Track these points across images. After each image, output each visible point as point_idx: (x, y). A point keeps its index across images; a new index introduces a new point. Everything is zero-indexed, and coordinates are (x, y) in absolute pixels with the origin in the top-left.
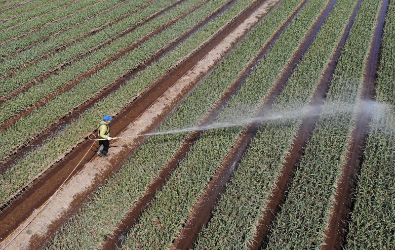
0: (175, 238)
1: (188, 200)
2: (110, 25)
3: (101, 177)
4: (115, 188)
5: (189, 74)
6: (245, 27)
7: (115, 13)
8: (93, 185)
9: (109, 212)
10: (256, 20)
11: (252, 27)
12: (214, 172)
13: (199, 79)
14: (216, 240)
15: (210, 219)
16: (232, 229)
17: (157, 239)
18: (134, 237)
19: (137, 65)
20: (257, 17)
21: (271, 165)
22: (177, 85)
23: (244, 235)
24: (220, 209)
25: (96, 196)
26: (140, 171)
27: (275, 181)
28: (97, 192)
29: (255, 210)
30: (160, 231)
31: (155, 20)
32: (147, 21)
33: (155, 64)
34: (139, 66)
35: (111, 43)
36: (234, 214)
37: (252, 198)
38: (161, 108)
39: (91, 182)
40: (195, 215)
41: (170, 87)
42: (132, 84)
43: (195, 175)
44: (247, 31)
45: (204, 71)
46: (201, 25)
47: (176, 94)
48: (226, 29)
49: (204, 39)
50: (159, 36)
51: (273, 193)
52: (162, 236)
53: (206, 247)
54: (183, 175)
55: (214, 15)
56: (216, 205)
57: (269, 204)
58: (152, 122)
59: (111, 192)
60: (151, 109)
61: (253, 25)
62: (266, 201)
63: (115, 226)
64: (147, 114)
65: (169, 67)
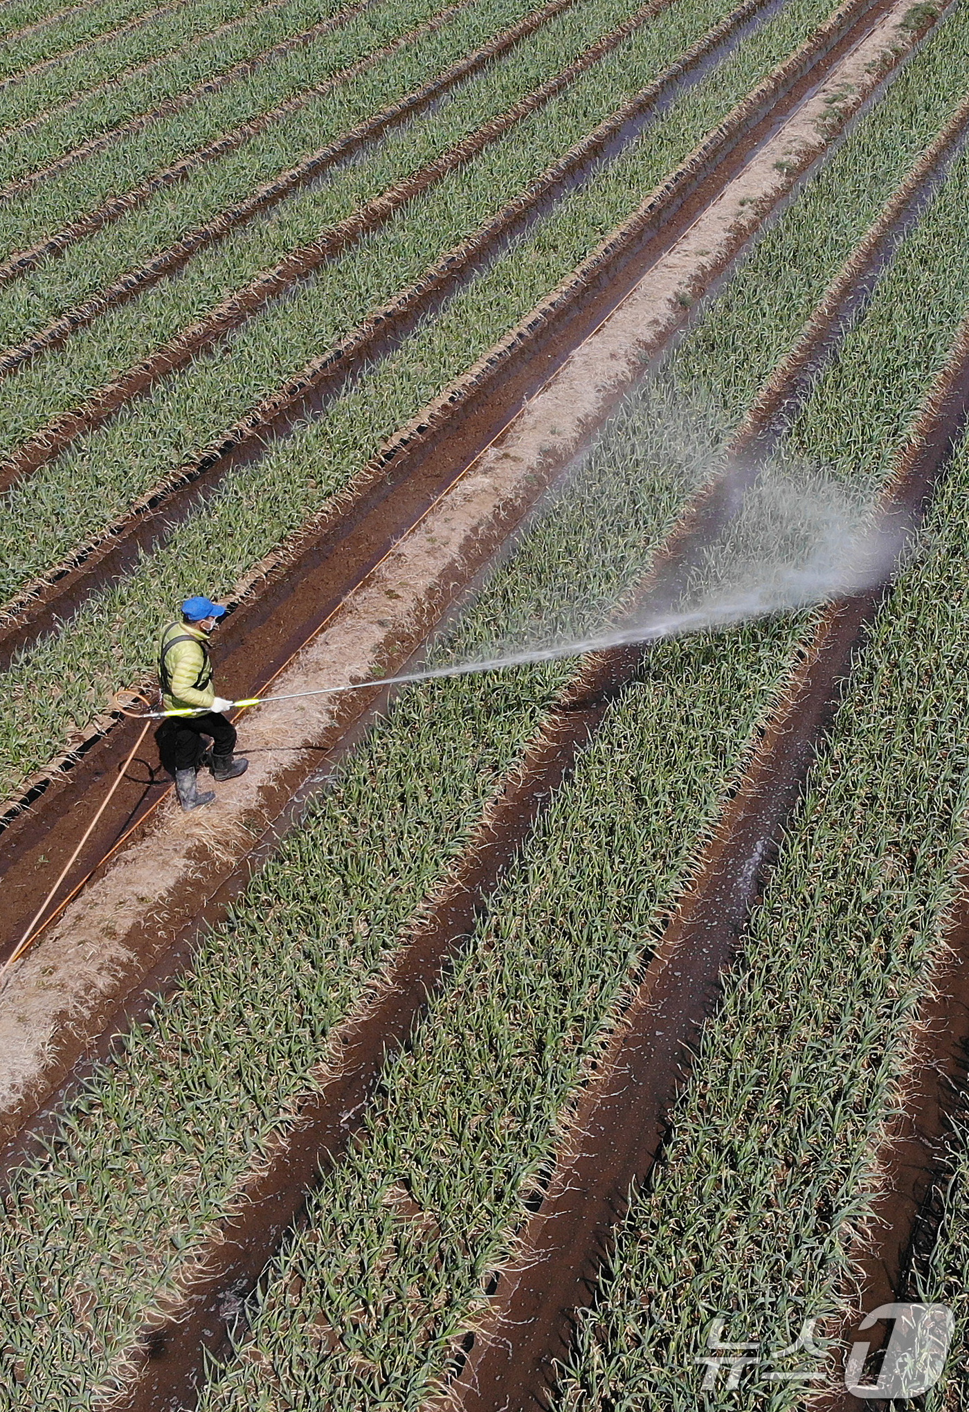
0: (498, 1267)
1: (544, 1075)
2: (55, 251)
3: (90, 1025)
4: (168, 1068)
5: (486, 463)
6: (731, 221)
7: (73, 191)
8: (48, 1072)
9: (149, 1195)
10: (776, 179)
11: (762, 214)
12: (657, 921)
13: (541, 483)
14: (695, 1247)
15: (659, 1150)
16: (766, 1180)
17: (411, 1290)
18: (291, 1299)
19: (219, 443)
20: (779, 166)
21: (913, 858)
22: (435, 524)
23: (827, 1202)
24: (702, 1096)
25: (73, 1124)
26: (289, 970)
27: (938, 927)
28: (79, 1102)
29: (864, 1074)
30: (419, 1247)
31: (283, 211)
32: (242, 218)
33: (311, 430)
34: (227, 444)
35: (70, 342)
36: (769, 1105)
37: (845, 1019)
38: (368, 645)
39: (39, 1054)
40: (586, 1144)
41: (399, 533)
42: (200, 537)
43: (568, 952)
44: (739, 237)
45: (557, 442)
46: (517, 221)
47: (436, 565)
48: (639, 237)
49: (540, 289)
50: (314, 290)
51: (939, 983)
52: (431, 1271)
53: (653, 1287)
54: (512, 956)
55: (576, 170)
56: (682, 1080)
57: (923, 1038)
58: (326, 718)
59: (147, 1095)
60: (314, 653)
61: (766, 206)
62: (910, 1025)
63: (189, 1259)
64: (299, 680)
65: (386, 440)
